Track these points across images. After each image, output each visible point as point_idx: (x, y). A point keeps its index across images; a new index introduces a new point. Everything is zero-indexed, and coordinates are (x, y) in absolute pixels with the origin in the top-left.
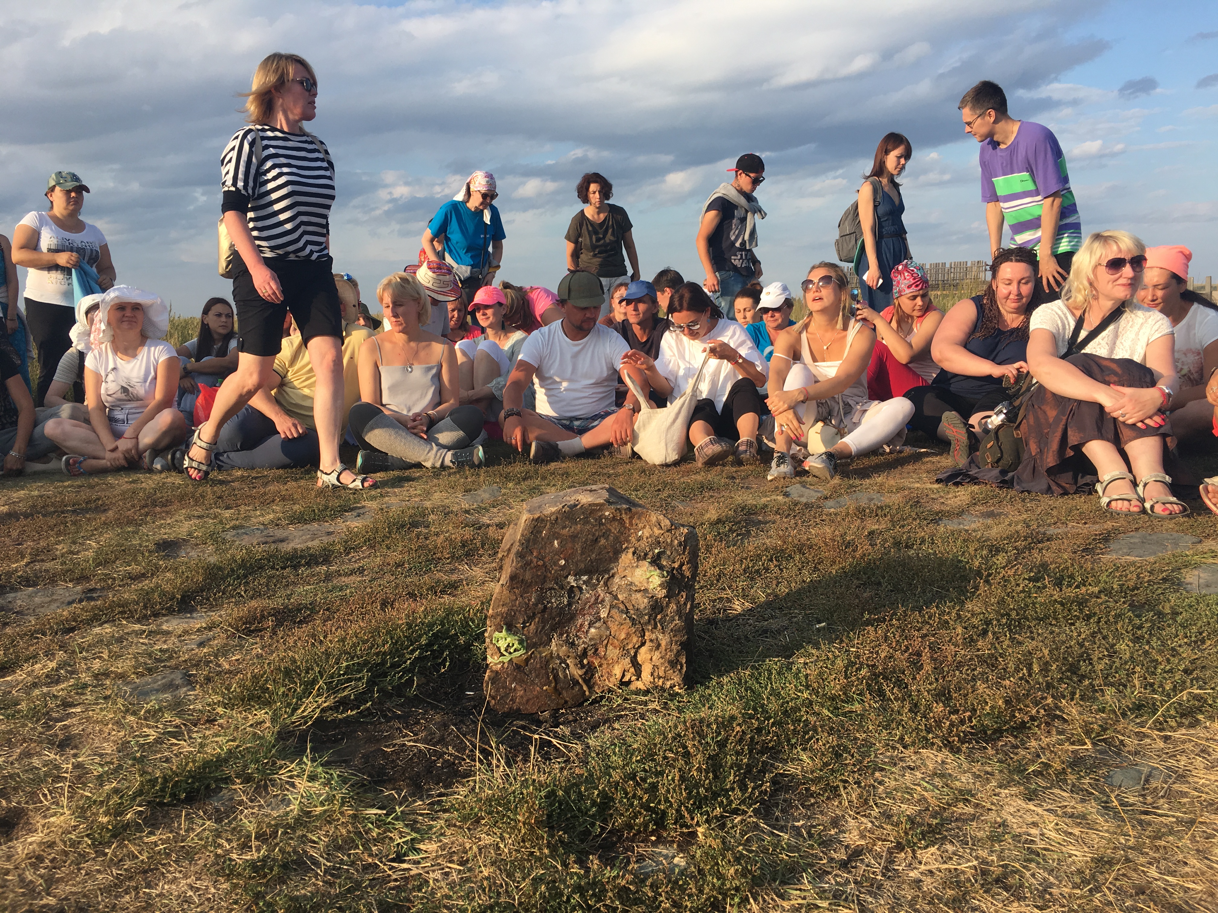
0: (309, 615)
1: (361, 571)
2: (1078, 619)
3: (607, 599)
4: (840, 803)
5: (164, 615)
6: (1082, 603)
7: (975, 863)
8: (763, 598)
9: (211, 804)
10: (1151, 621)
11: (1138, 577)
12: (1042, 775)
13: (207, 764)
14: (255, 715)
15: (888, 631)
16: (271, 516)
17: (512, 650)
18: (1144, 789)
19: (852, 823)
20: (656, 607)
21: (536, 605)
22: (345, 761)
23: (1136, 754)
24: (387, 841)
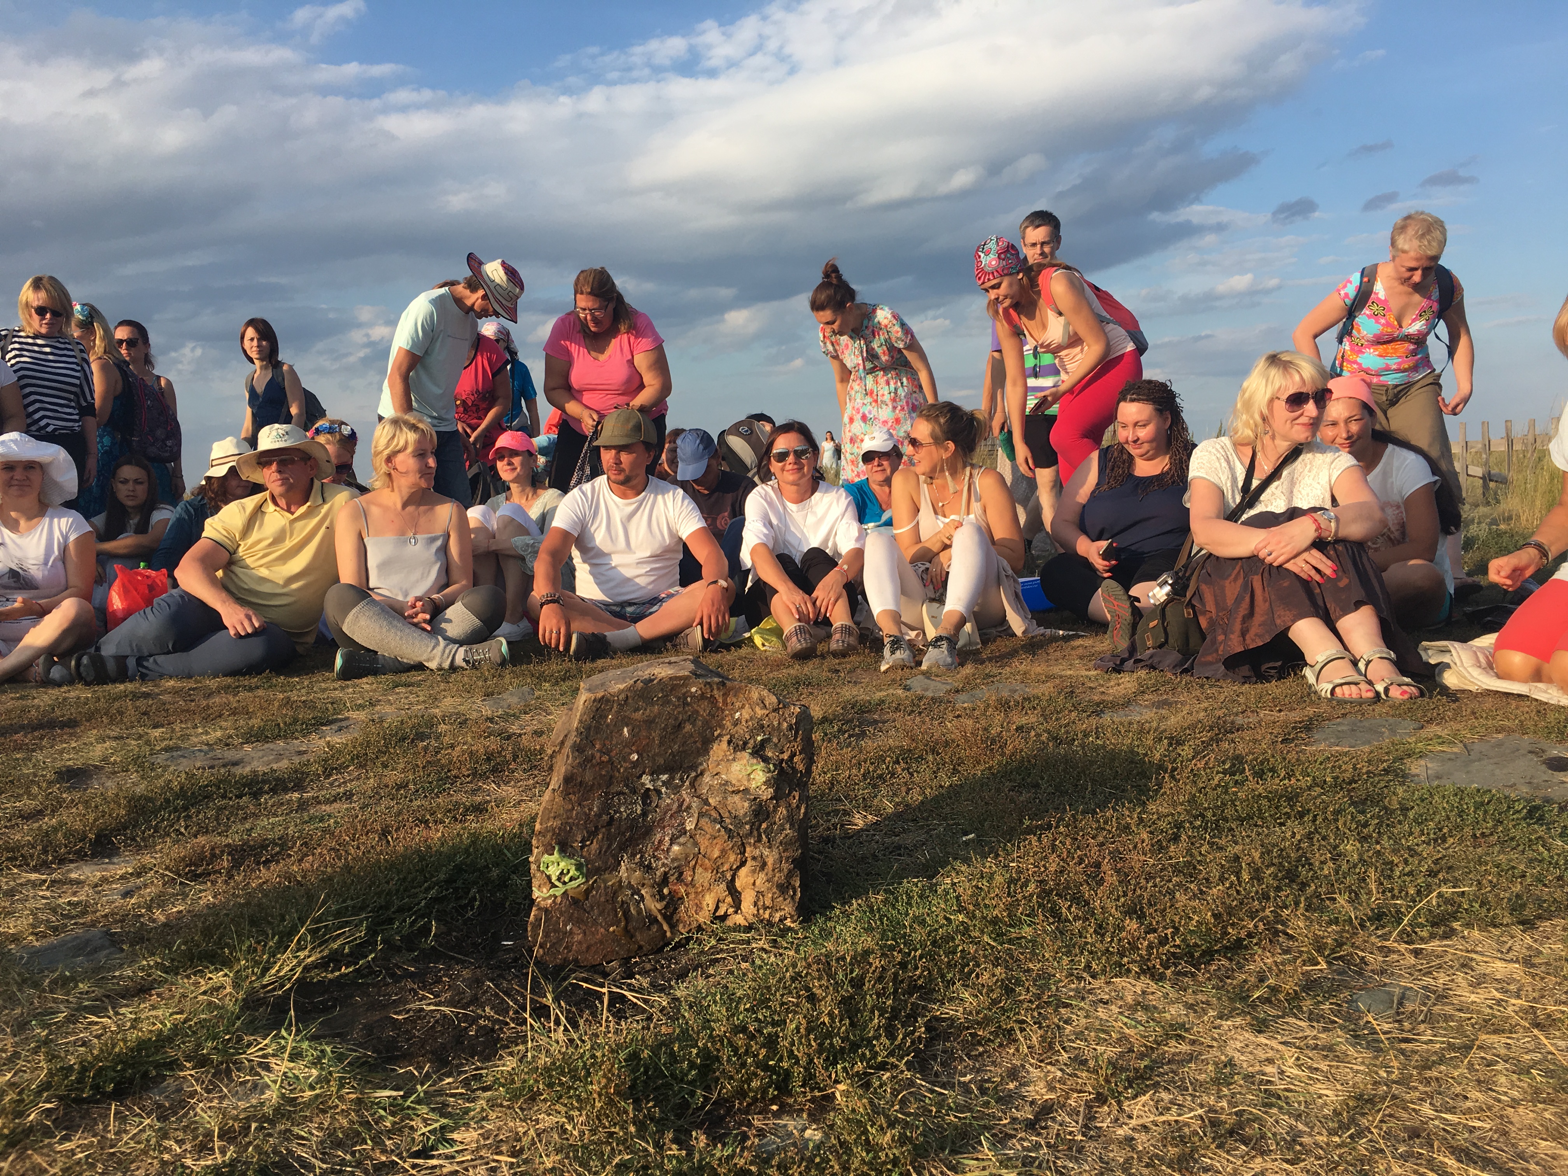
0: (278, 853)
1: (349, 796)
2: (1289, 818)
3: (694, 805)
4: (1017, 1050)
5: (72, 861)
6: (1292, 797)
7: (1200, 1111)
8: (890, 807)
9: (151, 1098)
10: (1379, 817)
11: (1355, 769)
12: (1270, 1002)
13: (142, 1044)
14: (210, 979)
15: (1056, 839)
16: (219, 734)
17: (567, 879)
18: (1398, 1014)
19: (1035, 1073)
20: (760, 812)
21: (599, 815)
22: (338, 1035)
23: (1382, 973)
24: (407, 1131)
